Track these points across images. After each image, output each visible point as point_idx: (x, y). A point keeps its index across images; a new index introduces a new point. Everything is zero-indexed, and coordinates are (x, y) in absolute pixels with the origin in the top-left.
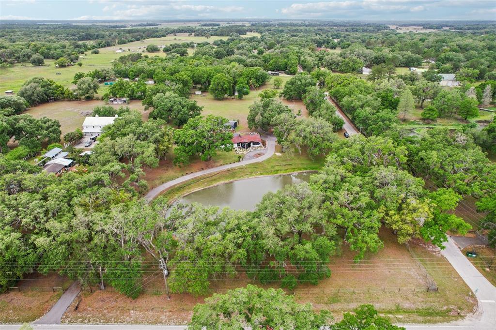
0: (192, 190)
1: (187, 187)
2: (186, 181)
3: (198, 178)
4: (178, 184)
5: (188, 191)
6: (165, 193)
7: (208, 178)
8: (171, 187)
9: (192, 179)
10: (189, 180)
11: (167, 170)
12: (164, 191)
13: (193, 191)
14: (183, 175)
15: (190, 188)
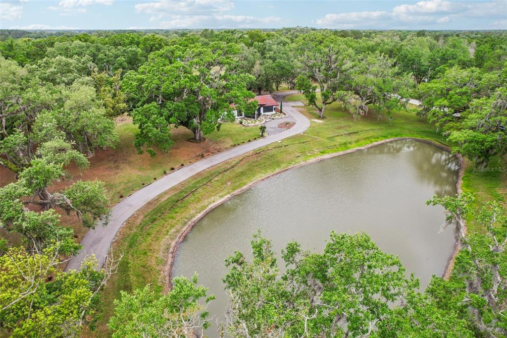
0: (206, 202)
1: (191, 198)
2: (181, 184)
3: (206, 175)
4: (166, 193)
5: (199, 206)
6: (139, 221)
7: (225, 171)
8: (150, 203)
9: (194, 177)
10: (188, 181)
11: (117, 167)
12: (134, 217)
13: (210, 206)
14: (165, 173)
15: (199, 200)
